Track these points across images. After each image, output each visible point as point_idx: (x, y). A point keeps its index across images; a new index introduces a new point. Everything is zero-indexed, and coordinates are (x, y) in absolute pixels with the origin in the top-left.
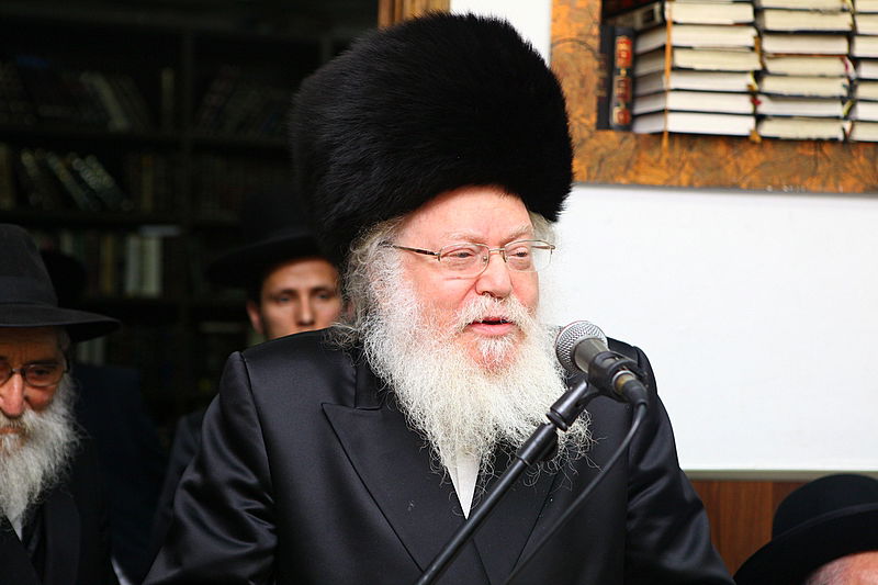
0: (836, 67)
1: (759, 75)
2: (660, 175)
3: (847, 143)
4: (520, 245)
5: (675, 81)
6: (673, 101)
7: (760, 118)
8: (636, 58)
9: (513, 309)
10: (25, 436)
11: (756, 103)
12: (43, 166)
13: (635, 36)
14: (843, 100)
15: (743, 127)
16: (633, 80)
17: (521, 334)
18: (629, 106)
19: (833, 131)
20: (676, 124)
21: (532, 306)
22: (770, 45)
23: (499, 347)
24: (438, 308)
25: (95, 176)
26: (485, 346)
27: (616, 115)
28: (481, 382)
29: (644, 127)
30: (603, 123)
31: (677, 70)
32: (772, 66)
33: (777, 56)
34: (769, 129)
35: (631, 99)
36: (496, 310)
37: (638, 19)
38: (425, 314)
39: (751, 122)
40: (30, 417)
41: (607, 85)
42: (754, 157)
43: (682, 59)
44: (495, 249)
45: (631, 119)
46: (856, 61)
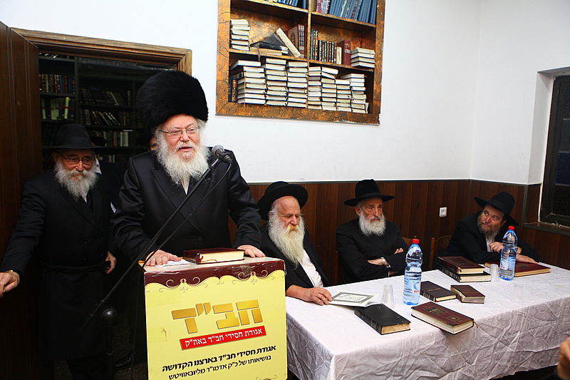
0: (283, 89)
1: (266, 90)
2: (244, 114)
3: (286, 107)
4: (192, 127)
5: (246, 91)
6: (246, 96)
7: (267, 100)
8: (238, 85)
9: (191, 144)
10: (84, 176)
11: (266, 97)
12: (98, 114)
13: (237, 80)
14: (285, 97)
15: (263, 102)
16: (237, 91)
17: (195, 150)
18: (236, 97)
19: (283, 104)
20: (247, 101)
21: (197, 142)
22: (269, 83)
23: (188, 154)
24: (171, 146)
25: (111, 117)
26: (184, 154)
27: (233, 99)
28: (183, 163)
29: (240, 102)
30: (230, 101)
31: (246, 88)
32: (269, 88)
33: (270, 86)
34: (268, 103)
35: (237, 95)
36: (185, 145)
37: (238, 76)
38: (169, 148)
39: (264, 101)
40: (85, 172)
41: (231, 91)
42: (266, 109)
43: (248, 86)
44: (184, 130)
45: (237, 100)
46: (288, 88)
